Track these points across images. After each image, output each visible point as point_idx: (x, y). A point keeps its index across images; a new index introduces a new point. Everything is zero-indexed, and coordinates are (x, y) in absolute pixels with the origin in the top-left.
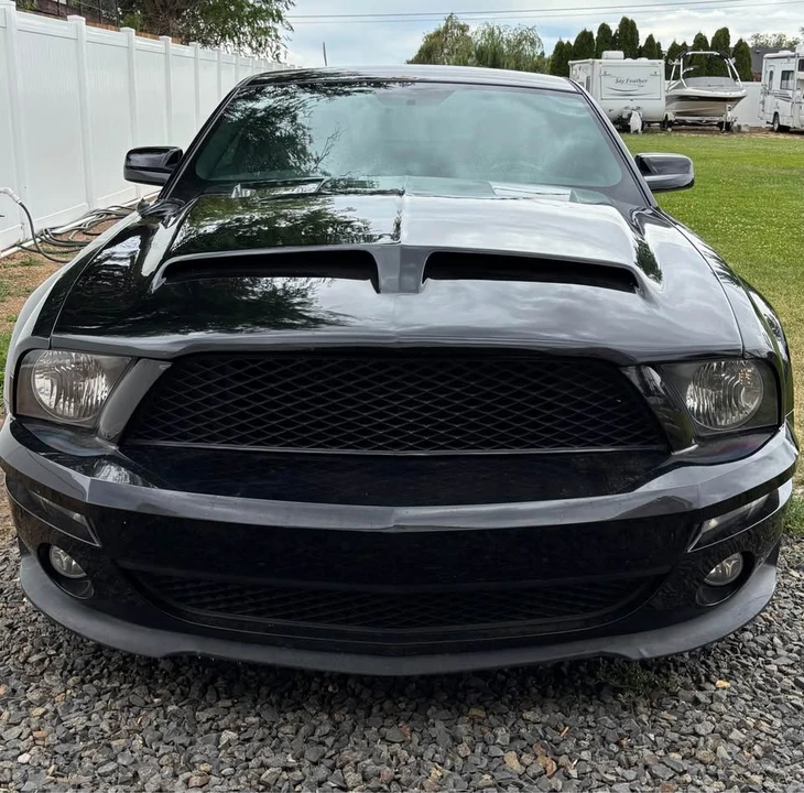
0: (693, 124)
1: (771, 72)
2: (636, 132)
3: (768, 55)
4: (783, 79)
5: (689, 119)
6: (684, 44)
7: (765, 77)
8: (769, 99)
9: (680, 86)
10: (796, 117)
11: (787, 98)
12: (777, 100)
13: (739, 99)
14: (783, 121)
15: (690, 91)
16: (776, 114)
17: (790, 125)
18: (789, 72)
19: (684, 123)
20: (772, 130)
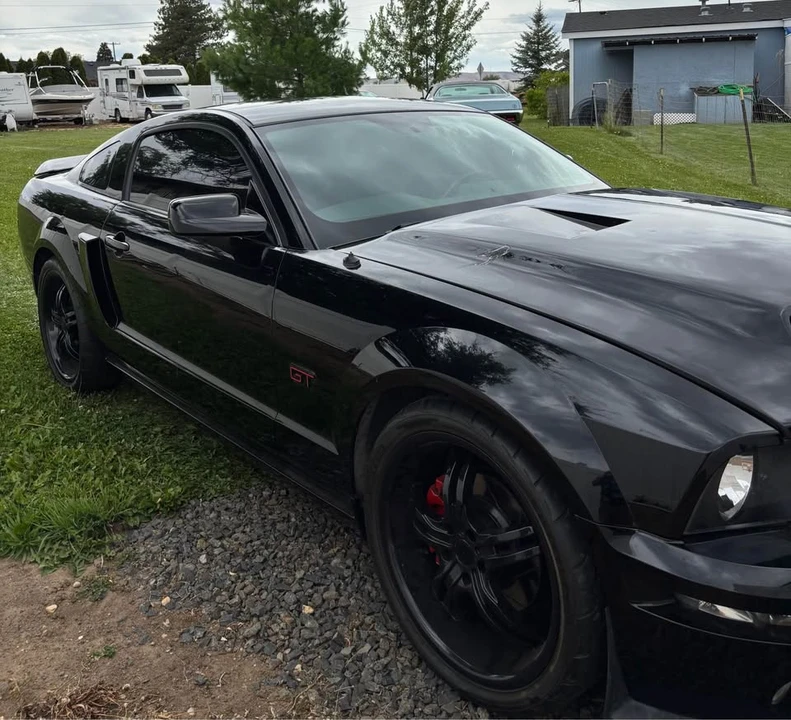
0: (53, 121)
1: (106, 80)
2: (13, 130)
3: (101, 68)
4: (117, 84)
5: (49, 117)
6: (30, 60)
7: (102, 84)
8: (108, 99)
9: (39, 92)
10: (134, 111)
11: (125, 98)
12: (116, 99)
13: (90, 100)
14: (124, 115)
15: (48, 96)
16: (117, 110)
17: (131, 117)
18: (122, 79)
19: (45, 120)
20: (115, 121)
